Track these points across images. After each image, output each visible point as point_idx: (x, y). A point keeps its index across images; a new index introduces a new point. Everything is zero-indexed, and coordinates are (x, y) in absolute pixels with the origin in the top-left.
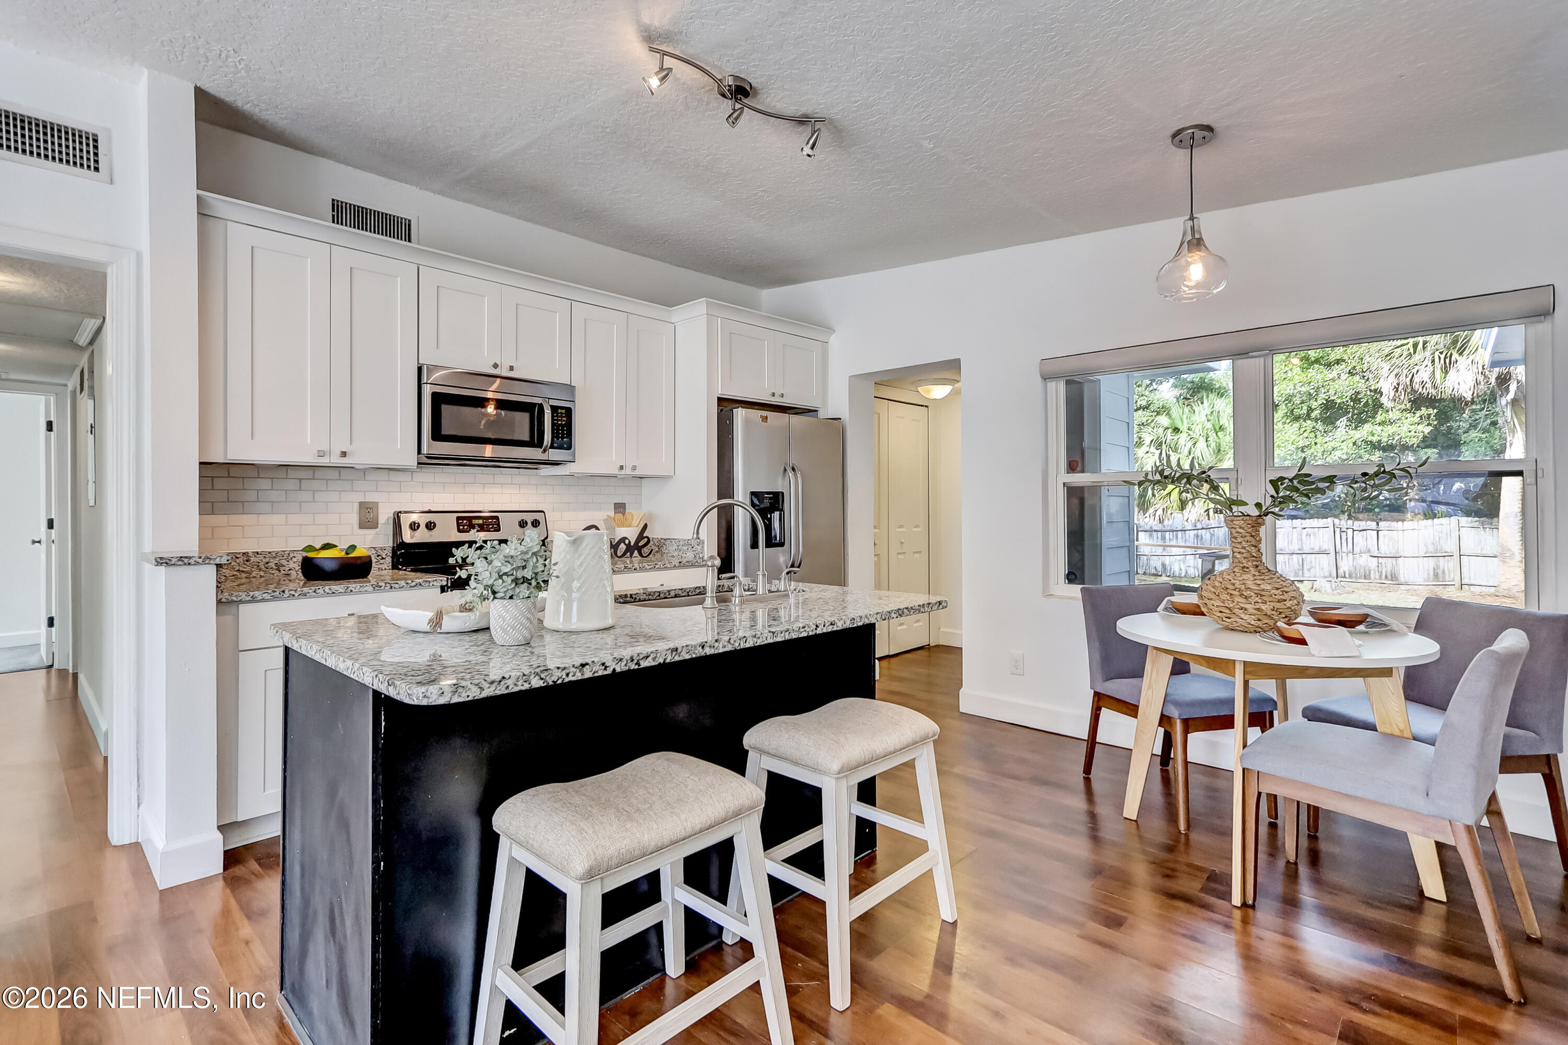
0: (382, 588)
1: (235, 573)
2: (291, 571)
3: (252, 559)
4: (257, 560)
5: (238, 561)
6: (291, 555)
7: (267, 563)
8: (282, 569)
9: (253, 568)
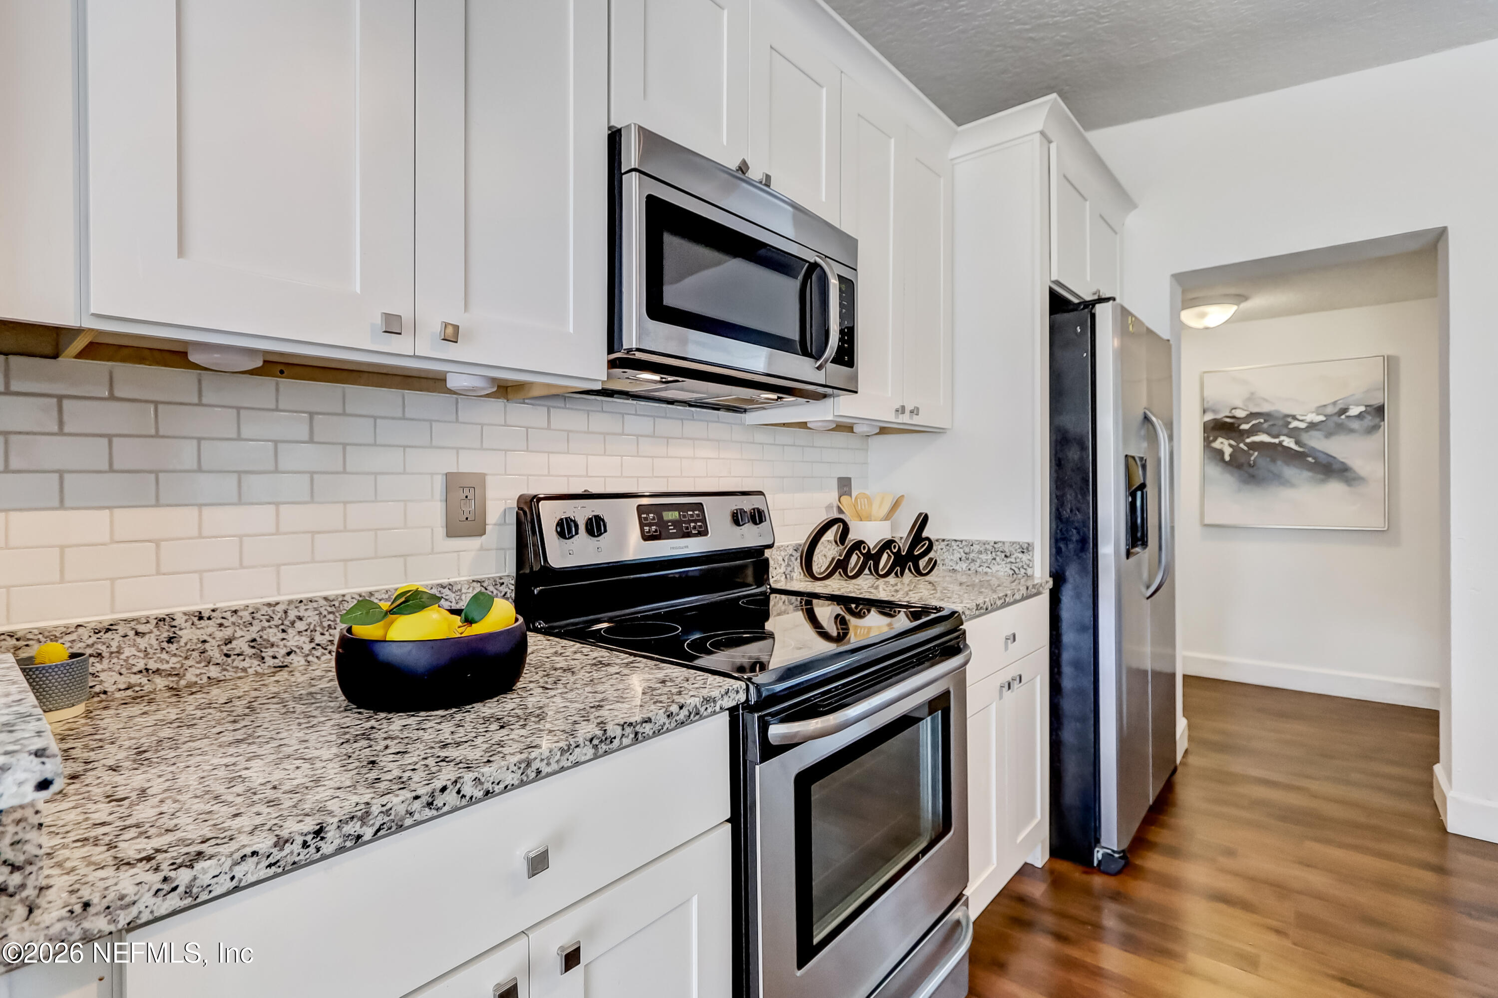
0: (616, 742)
1: (134, 679)
2: (292, 656)
3: (188, 634)
4: (202, 634)
5: (142, 642)
6: (292, 615)
7: (228, 641)
8: (268, 653)
9: (186, 658)
